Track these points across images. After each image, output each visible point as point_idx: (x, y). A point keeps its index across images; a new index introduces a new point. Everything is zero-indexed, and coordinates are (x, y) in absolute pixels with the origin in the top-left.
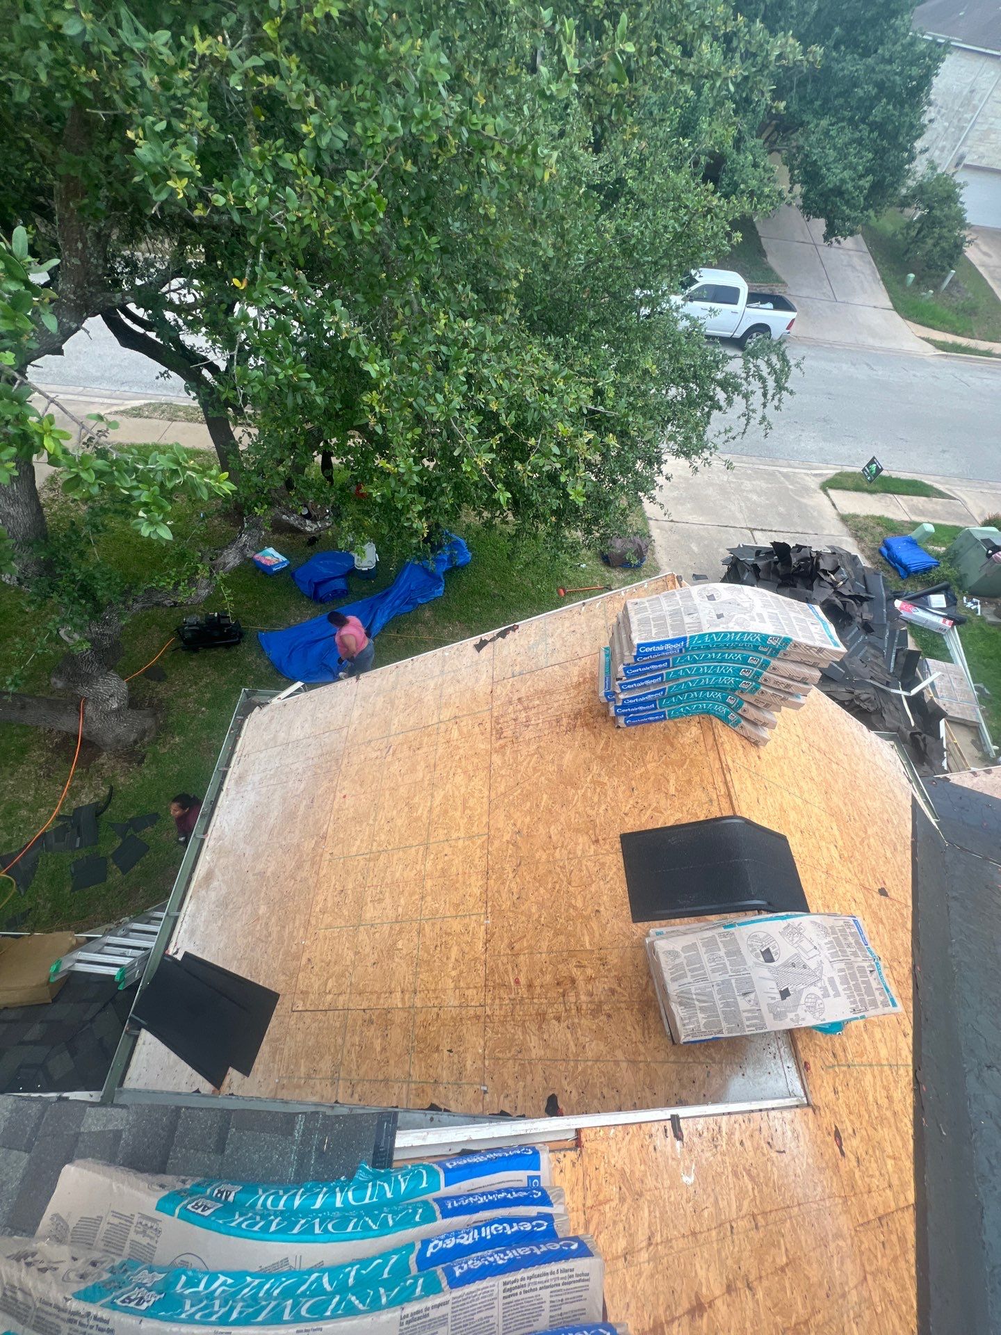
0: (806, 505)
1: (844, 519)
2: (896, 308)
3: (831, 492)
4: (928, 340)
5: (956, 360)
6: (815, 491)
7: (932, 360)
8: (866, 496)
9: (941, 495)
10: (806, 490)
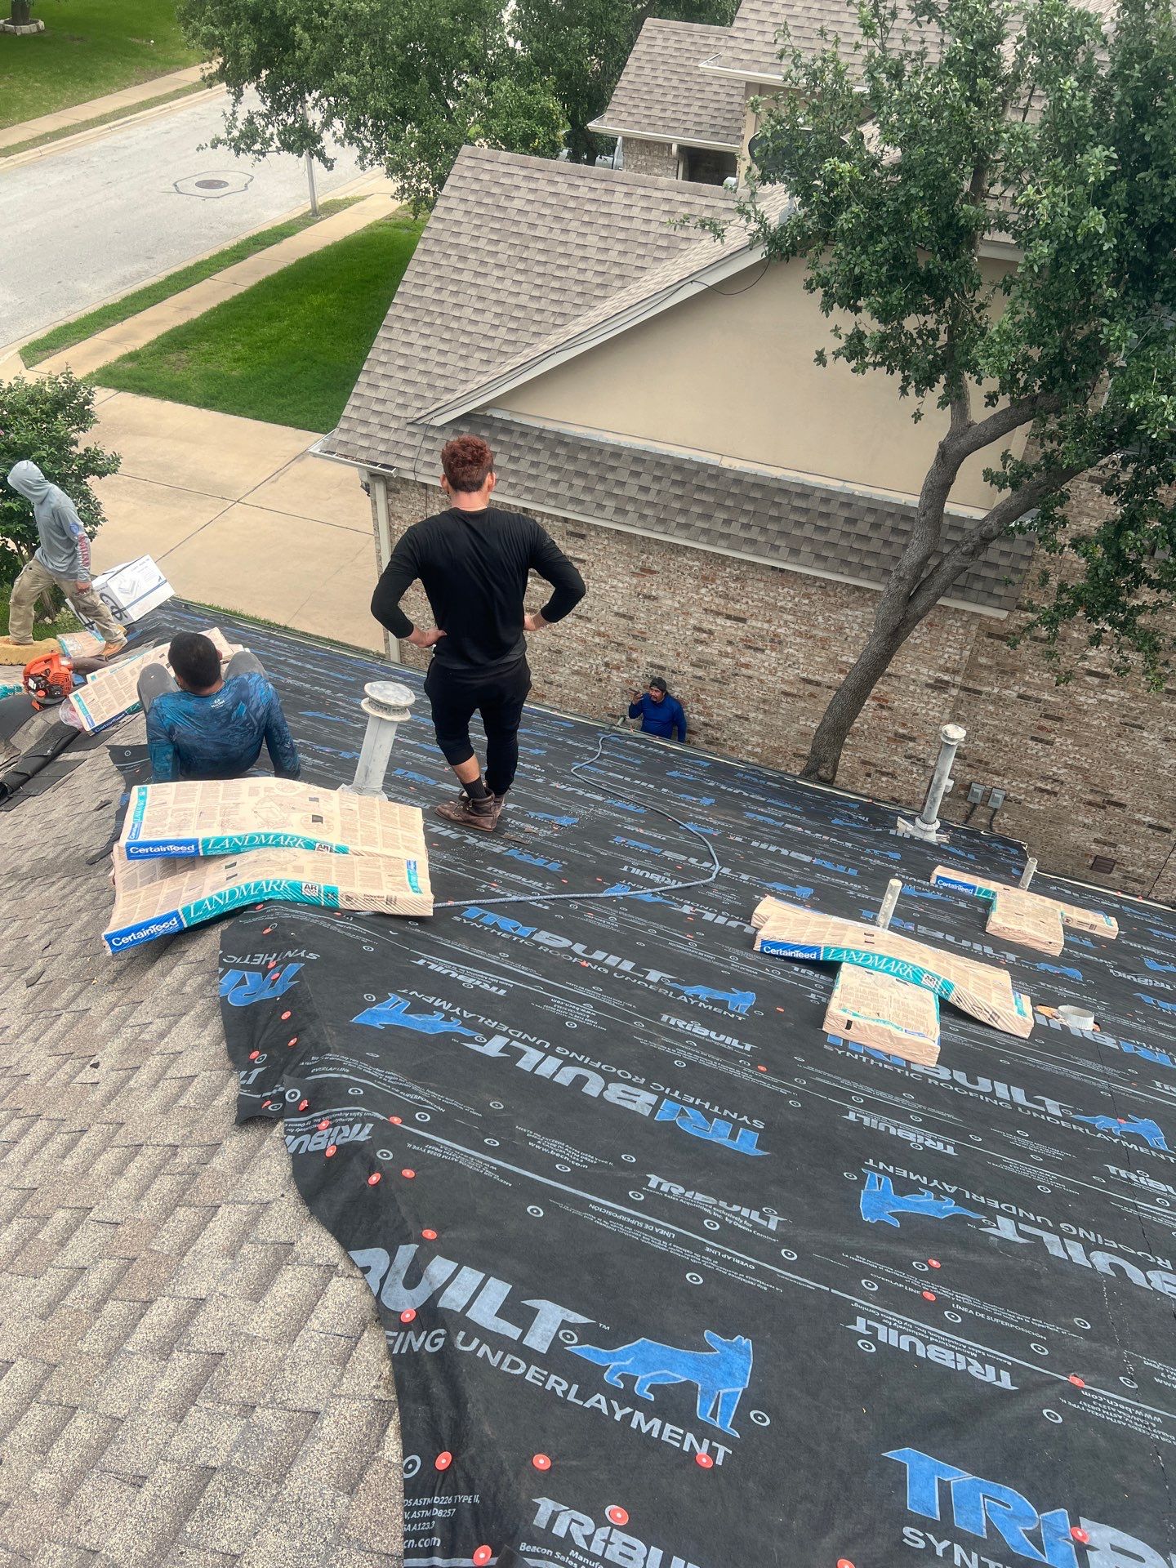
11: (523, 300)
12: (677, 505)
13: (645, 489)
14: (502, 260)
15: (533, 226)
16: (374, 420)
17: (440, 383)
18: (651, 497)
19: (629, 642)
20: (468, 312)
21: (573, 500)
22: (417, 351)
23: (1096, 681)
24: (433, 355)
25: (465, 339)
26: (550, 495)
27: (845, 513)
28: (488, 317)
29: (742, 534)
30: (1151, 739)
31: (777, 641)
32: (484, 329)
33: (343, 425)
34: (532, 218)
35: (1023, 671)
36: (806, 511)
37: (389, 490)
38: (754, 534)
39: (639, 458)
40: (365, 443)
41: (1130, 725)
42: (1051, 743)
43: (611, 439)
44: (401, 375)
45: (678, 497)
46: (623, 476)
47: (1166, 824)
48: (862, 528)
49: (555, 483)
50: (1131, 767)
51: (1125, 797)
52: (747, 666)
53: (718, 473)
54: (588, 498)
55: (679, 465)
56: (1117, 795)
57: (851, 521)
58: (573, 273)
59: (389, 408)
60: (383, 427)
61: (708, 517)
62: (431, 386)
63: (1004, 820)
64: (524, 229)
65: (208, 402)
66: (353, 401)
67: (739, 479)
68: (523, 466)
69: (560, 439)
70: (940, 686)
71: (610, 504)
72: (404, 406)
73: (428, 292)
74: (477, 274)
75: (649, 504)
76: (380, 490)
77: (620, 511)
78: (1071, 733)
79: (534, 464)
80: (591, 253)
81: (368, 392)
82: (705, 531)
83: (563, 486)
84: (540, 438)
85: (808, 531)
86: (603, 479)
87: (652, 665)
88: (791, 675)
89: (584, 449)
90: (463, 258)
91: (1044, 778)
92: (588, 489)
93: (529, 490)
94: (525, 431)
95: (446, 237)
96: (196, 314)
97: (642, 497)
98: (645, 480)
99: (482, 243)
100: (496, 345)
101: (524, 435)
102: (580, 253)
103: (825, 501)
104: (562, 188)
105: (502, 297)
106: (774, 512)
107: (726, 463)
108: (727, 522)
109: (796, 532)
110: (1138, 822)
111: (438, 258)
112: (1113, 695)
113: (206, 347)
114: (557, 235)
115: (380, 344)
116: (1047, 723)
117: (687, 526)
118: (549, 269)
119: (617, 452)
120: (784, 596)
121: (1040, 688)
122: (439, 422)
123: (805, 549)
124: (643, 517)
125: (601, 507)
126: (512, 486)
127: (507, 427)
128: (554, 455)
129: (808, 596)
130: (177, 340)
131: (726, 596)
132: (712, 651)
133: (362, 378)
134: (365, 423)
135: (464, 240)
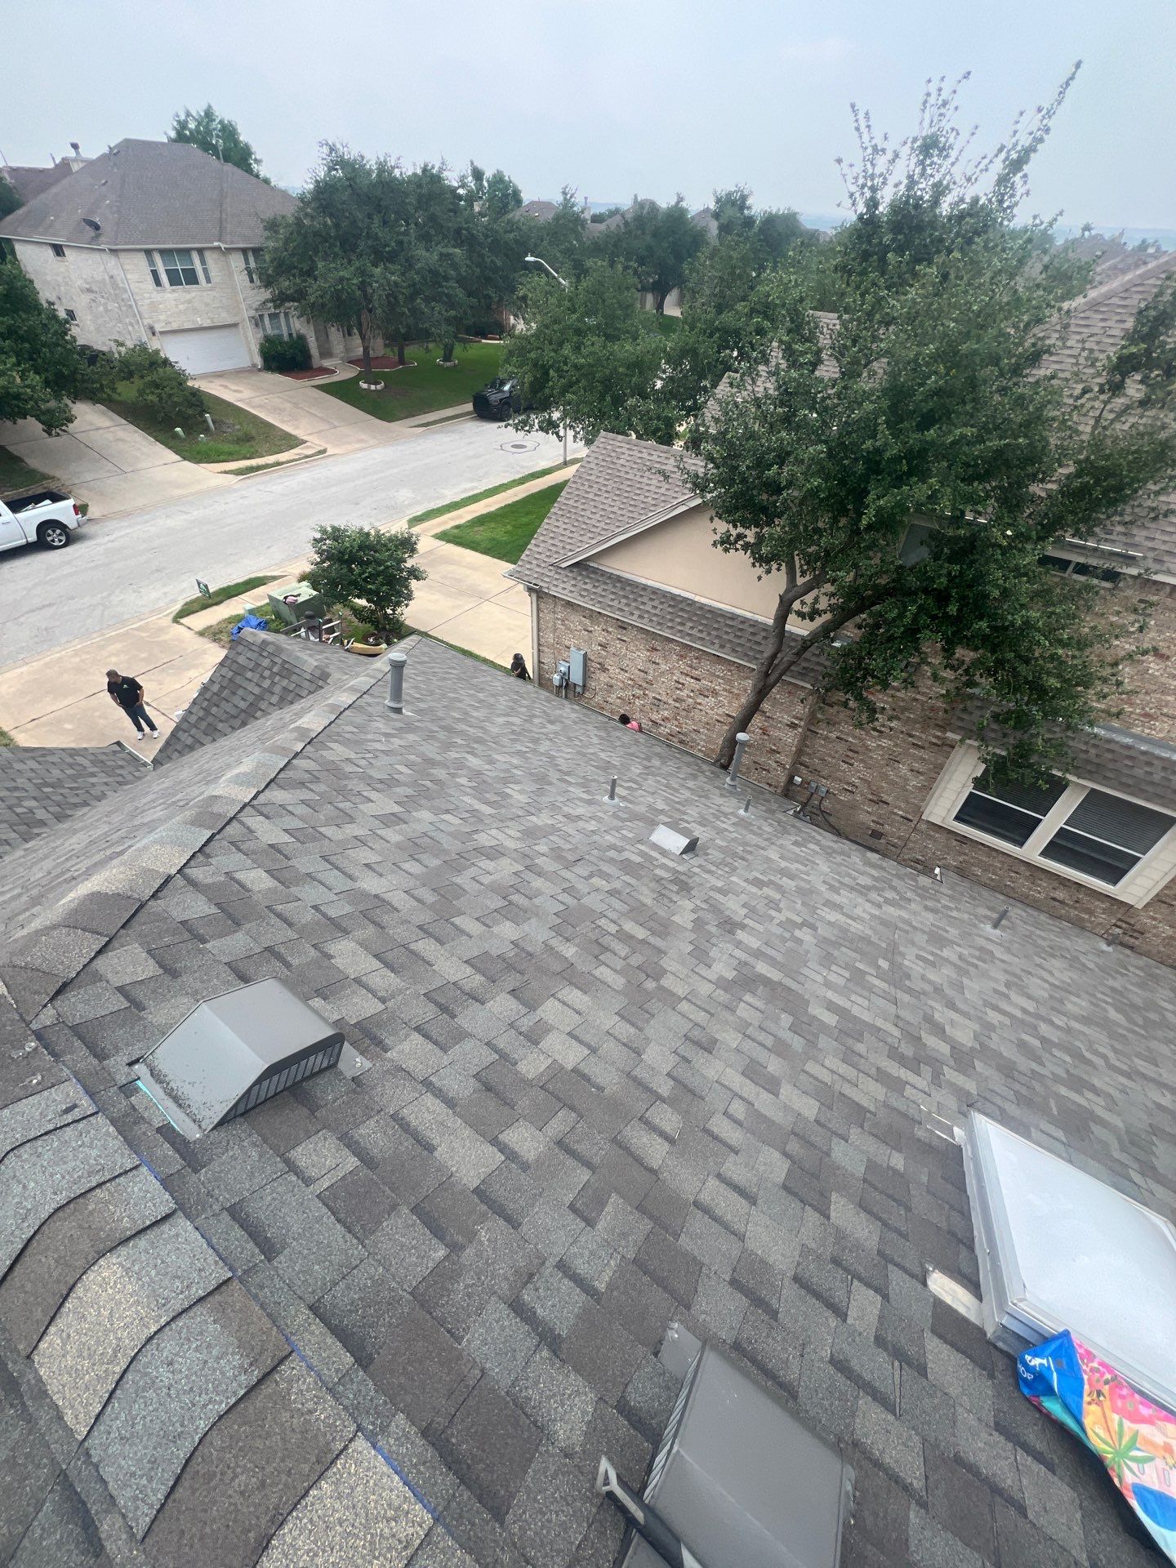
0: (165, 641)
1: (201, 634)
2: (185, 459)
3: (182, 621)
4: (226, 472)
5: (256, 479)
6: (169, 627)
7: (237, 486)
8: (215, 608)
9: (274, 578)
10: (161, 630)
11: (615, 509)
12: (668, 617)
13: (655, 607)
14: (609, 489)
15: (627, 473)
16: (535, 562)
17: (568, 547)
18: (657, 612)
19: (645, 685)
20: (588, 513)
21: (620, 609)
22: (561, 531)
23: (876, 734)
24: (567, 533)
25: (584, 526)
26: (609, 606)
27: (751, 630)
28: (597, 517)
29: (699, 635)
30: (904, 769)
31: (715, 693)
32: (594, 522)
33: (520, 563)
34: (627, 469)
35: (839, 724)
36: (732, 627)
37: (539, 598)
38: (703, 635)
39: (655, 591)
40: (528, 572)
41: (894, 760)
42: (852, 765)
43: (643, 581)
44: (551, 541)
45: (670, 613)
46: (645, 600)
47: (910, 817)
48: (758, 638)
49: (612, 600)
50: (892, 783)
51: (889, 799)
52: (700, 704)
53: (692, 603)
54: (626, 609)
55: (674, 597)
56: (885, 797)
57: (753, 634)
58: (642, 498)
59: (542, 557)
60: (538, 566)
61: (683, 624)
62: (564, 548)
63: (826, 803)
64: (622, 474)
65: (486, 552)
66: (527, 552)
67: (702, 607)
68: (599, 590)
69: (619, 579)
70: (793, 726)
71: (637, 613)
72: (549, 557)
73: (571, 502)
74: (596, 495)
75: (655, 615)
76: (534, 596)
77: (640, 617)
78: (862, 761)
79: (604, 590)
80: (652, 488)
81: (534, 549)
82: (680, 631)
83: (616, 602)
84: (610, 578)
85: (731, 637)
86: (635, 600)
87: (654, 698)
88: (721, 711)
89: (630, 585)
90: (591, 487)
91: (848, 784)
92: (627, 605)
93: (600, 602)
94: (603, 574)
95: (585, 476)
96: (493, 509)
97: (653, 611)
98: (656, 603)
99: (600, 480)
100: (598, 530)
101: (602, 575)
102: (647, 488)
103: (743, 622)
104: (645, 455)
105: (606, 507)
106: (716, 626)
107: (697, 599)
108: (692, 628)
109: (725, 637)
110: (895, 814)
111: (579, 486)
112: (885, 742)
113: (493, 525)
114: (638, 478)
115: (544, 525)
116: (850, 754)
117: (672, 628)
118: (631, 495)
119: (645, 588)
120: (719, 669)
121: (848, 735)
122: (564, 565)
123: (728, 646)
124: (651, 621)
125: (632, 614)
126: (592, 599)
127: (595, 571)
128: (615, 587)
129: (730, 671)
130: (481, 520)
131: (691, 666)
132: (684, 694)
133: (533, 541)
134: (530, 563)
135: (592, 478)
